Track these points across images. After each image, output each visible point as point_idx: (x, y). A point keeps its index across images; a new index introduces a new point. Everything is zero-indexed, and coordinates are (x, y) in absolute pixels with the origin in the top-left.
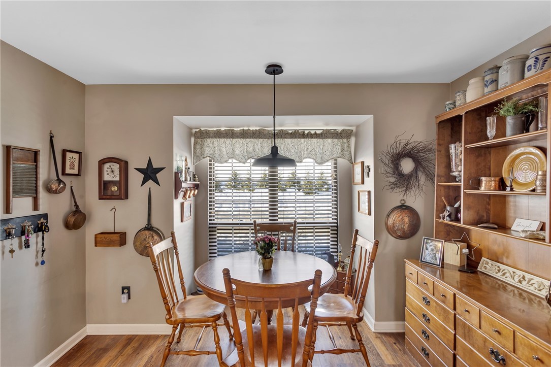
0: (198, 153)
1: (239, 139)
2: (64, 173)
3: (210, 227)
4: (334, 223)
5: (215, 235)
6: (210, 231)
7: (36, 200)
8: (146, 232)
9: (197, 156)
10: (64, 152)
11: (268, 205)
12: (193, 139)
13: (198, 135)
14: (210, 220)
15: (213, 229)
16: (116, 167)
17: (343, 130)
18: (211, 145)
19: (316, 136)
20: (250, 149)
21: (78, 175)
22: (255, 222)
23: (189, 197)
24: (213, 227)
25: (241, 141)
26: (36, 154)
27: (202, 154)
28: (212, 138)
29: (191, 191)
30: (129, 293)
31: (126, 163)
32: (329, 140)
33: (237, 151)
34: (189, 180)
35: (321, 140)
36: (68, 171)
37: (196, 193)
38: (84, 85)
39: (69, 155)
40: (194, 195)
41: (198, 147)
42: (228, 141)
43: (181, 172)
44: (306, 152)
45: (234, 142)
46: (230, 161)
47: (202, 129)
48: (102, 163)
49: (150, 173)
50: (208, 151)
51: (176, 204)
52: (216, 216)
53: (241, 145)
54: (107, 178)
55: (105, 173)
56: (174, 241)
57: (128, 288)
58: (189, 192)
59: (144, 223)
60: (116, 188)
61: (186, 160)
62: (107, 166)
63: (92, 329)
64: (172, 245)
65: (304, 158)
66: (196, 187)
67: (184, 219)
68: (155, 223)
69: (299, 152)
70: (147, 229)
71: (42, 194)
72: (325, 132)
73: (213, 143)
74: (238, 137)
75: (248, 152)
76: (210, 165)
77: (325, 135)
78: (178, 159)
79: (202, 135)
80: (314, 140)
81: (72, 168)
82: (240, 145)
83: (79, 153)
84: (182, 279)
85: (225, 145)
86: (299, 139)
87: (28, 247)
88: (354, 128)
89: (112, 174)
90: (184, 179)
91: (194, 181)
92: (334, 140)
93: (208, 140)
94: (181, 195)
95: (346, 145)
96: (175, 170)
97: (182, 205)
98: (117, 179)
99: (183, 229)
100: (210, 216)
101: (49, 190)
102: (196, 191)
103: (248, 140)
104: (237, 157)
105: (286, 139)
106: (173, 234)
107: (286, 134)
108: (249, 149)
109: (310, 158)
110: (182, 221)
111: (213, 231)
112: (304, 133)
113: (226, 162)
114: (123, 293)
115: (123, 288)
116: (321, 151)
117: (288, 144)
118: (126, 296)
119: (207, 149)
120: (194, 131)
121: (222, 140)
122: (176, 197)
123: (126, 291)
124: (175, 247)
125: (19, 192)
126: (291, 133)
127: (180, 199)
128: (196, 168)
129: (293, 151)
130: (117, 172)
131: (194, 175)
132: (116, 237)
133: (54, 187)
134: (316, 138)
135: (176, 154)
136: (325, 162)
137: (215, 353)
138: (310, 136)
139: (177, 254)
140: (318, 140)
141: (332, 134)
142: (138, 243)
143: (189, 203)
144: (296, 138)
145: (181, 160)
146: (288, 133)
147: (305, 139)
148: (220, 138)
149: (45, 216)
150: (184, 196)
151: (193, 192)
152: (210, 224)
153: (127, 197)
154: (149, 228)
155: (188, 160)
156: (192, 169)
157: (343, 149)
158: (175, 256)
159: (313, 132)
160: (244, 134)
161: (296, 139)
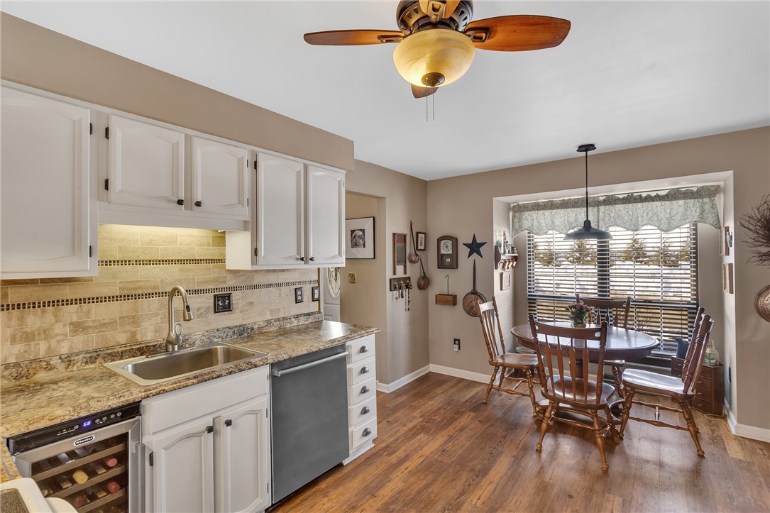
0: (517, 226)
1: (559, 210)
2: (417, 249)
3: (529, 299)
4: (693, 304)
5: (535, 307)
6: (529, 303)
7: (405, 267)
8: (472, 296)
9: (516, 229)
10: (417, 233)
11: (596, 279)
12: (511, 214)
13: (517, 208)
14: (529, 292)
15: (532, 301)
16: (449, 243)
17: (703, 187)
18: (529, 218)
19: (658, 198)
20: (572, 219)
21: (424, 250)
22: (578, 295)
23: (508, 268)
24: (532, 299)
25: (561, 211)
26: (405, 236)
27: (520, 227)
28: (530, 210)
29: (509, 262)
30: (459, 344)
31: (457, 239)
32: (680, 201)
33: (557, 222)
34: (507, 252)
35: (667, 202)
36: (420, 247)
37: (514, 265)
38: (426, 181)
39: (420, 235)
40: (512, 266)
41: (516, 220)
42: (547, 213)
43: (500, 246)
44: (645, 218)
45: (553, 213)
46: (550, 232)
47: (520, 203)
48: (440, 240)
49: (475, 247)
50: (526, 224)
51: (497, 273)
52: (536, 289)
53: (562, 215)
54: (443, 252)
55: (442, 248)
56: (494, 304)
57: (459, 340)
58: (508, 263)
59: (470, 289)
60: (449, 260)
61: (504, 234)
62: (442, 242)
63: (433, 368)
64: (493, 308)
65: (643, 226)
66: (515, 259)
67: (504, 288)
68: (479, 289)
69: (634, 219)
70: (472, 293)
71: (408, 263)
72: (673, 193)
73: (532, 216)
74: (558, 208)
75: (570, 223)
76: (529, 237)
77: (673, 196)
78: (498, 234)
79: (520, 209)
80: (658, 204)
81: (421, 245)
82: (560, 216)
83: (425, 233)
84: (501, 337)
85: (544, 217)
86: (635, 204)
87: (402, 297)
88: (721, 184)
89: (447, 249)
90: (502, 252)
91: (513, 253)
92: (689, 201)
93: (527, 213)
94: (500, 266)
95: (707, 207)
96: (494, 244)
97: (501, 275)
98: (451, 252)
99: (503, 296)
100: (529, 288)
101: (411, 261)
102: (515, 263)
103: (569, 210)
104: (558, 228)
105: (617, 206)
106: (493, 299)
107: (616, 200)
108: (570, 220)
109: (651, 225)
110: (501, 289)
111: (532, 303)
112: (640, 196)
113: (546, 233)
114: (455, 344)
115: (455, 340)
116: (668, 216)
117: (620, 211)
118: (457, 346)
119: (525, 221)
120: (512, 205)
121: (541, 212)
122: (496, 268)
123: (457, 342)
124: (496, 309)
125: (399, 263)
126: (623, 198)
127: (500, 270)
128: (515, 241)
129: (627, 218)
130: (450, 247)
131: (513, 248)
132: (450, 298)
133: (413, 258)
134: (660, 200)
135: (496, 231)
136: (674, 229)
137: (529, 396)
138: (649, 199)
139: (497, 316)
140: (663, 203)
141: (684, 193)
142: (466, 305)
143: (508, 273)
144: (630, 203)
145: (501, 234)
146: (619, 199)
147: (644, 204)
148: (538, 210)
149: (409, 278)
150: (503, 267)
151: (511, 263)
152: (529, 295)
153: (457, 268)
154: (474, 292)
155: (506, 234)
156: (510, 242)
157: (703, 211)
158: (495, 317)
159: (653, 194)
160: (565, 205)
161: (630, 205)
